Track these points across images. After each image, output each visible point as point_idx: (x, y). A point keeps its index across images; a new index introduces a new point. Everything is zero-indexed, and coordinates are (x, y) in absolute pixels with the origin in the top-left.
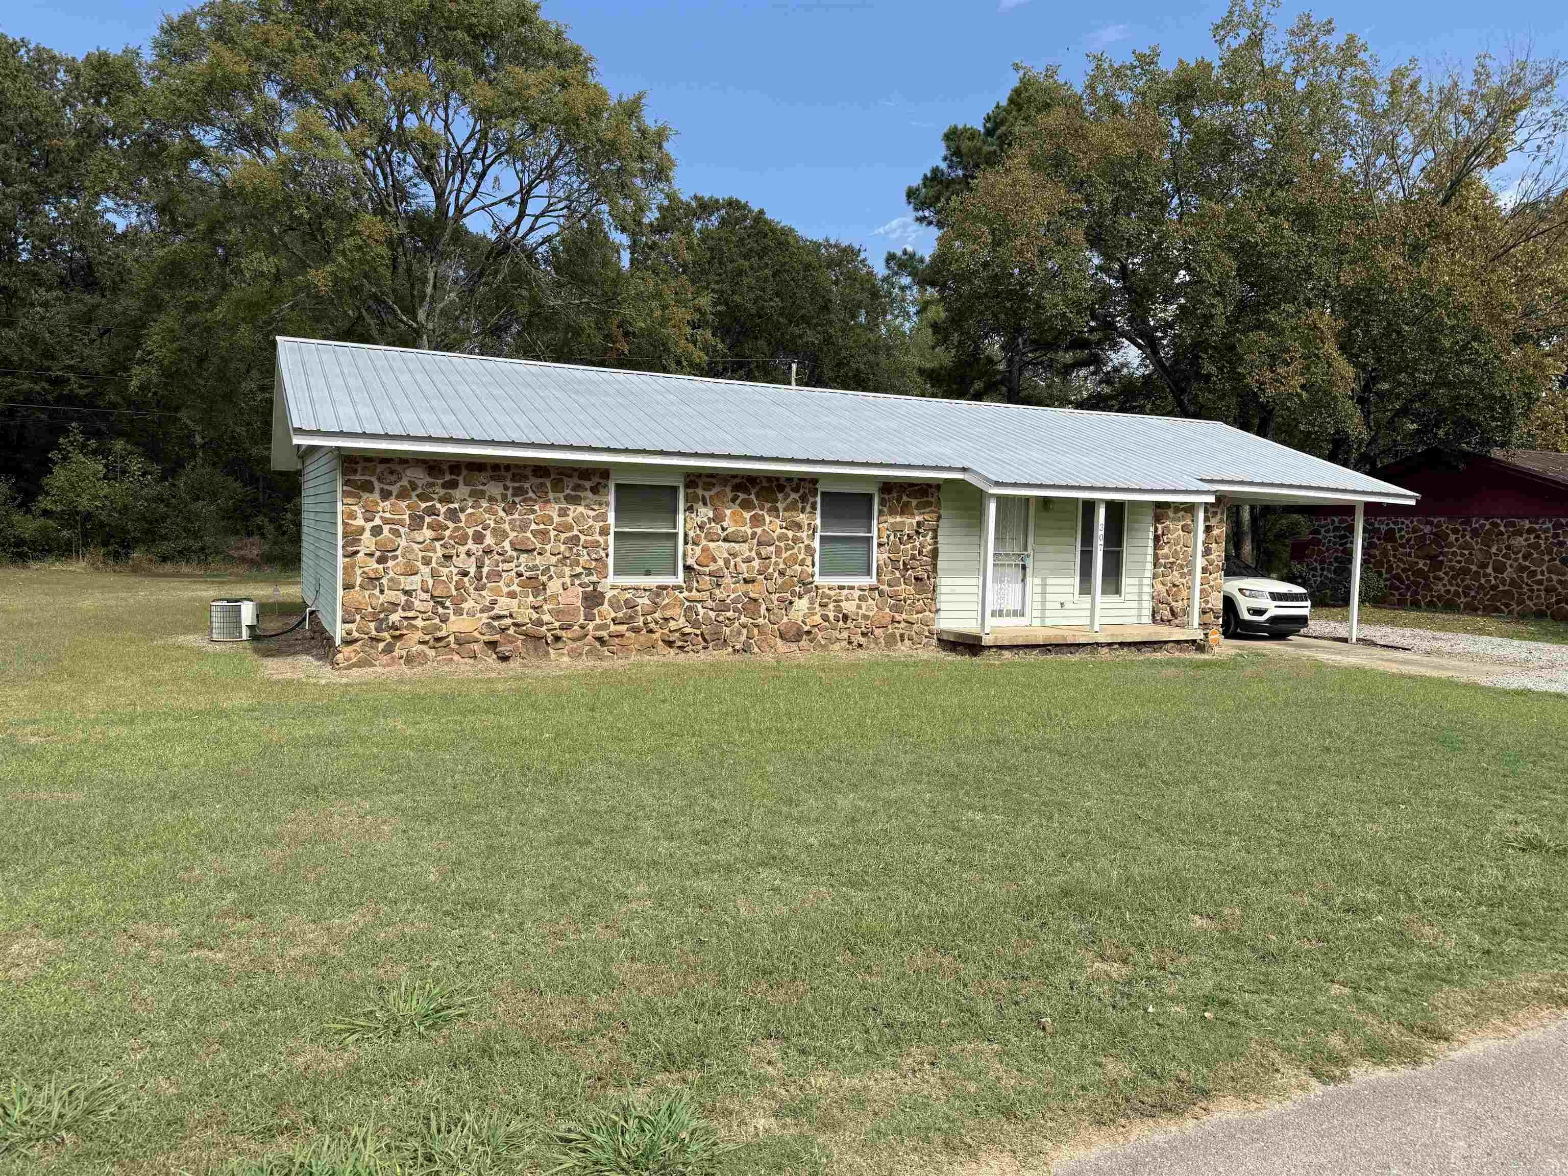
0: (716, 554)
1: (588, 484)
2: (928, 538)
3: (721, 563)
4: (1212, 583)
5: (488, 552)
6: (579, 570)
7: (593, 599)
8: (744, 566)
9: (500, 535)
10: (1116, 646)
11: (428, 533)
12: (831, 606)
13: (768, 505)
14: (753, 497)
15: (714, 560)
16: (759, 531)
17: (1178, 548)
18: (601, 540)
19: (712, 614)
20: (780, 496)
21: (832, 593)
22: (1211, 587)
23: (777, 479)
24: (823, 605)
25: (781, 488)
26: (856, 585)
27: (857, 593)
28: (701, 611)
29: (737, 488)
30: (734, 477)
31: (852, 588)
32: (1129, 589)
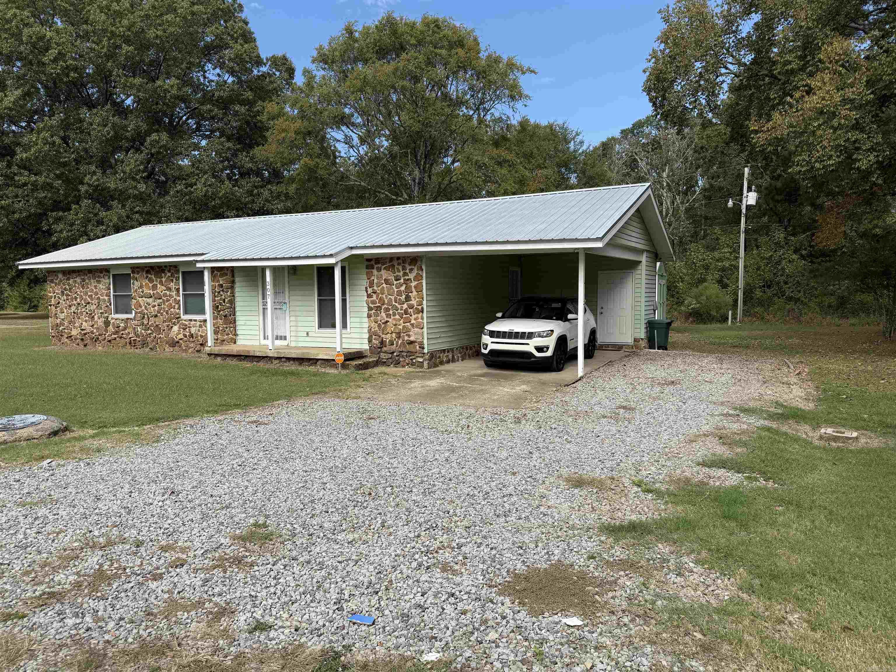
0: (142, 304)
1: (102, 275)
2: (229, 293)
3: (143, 308)
4: (413, 321)
5: (79, 304)
6: (102, 311)
7: (107, 323)
8: (152, 309)
9: (82, 298)
10: (285, 360)
11: (65, 297)
12: (187, 330)
13: (159, 280)
14: (153, 276)
15: (141, 307)
16: (155, 292)
17: (384, 296)
18: (106, 298)
19: (143, 331)
20: (163, 275)
21: (187, 323)
22: (412, 325)
23: (161, 267)
24: (184, 329)
25: (163, 271)
26: (198, 319)
27: (198, 323)
28: (139, 330)
29: (148, 272)
30: (146, 267)
31: (195, 320)
32: (353, 325)
